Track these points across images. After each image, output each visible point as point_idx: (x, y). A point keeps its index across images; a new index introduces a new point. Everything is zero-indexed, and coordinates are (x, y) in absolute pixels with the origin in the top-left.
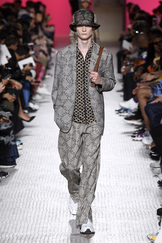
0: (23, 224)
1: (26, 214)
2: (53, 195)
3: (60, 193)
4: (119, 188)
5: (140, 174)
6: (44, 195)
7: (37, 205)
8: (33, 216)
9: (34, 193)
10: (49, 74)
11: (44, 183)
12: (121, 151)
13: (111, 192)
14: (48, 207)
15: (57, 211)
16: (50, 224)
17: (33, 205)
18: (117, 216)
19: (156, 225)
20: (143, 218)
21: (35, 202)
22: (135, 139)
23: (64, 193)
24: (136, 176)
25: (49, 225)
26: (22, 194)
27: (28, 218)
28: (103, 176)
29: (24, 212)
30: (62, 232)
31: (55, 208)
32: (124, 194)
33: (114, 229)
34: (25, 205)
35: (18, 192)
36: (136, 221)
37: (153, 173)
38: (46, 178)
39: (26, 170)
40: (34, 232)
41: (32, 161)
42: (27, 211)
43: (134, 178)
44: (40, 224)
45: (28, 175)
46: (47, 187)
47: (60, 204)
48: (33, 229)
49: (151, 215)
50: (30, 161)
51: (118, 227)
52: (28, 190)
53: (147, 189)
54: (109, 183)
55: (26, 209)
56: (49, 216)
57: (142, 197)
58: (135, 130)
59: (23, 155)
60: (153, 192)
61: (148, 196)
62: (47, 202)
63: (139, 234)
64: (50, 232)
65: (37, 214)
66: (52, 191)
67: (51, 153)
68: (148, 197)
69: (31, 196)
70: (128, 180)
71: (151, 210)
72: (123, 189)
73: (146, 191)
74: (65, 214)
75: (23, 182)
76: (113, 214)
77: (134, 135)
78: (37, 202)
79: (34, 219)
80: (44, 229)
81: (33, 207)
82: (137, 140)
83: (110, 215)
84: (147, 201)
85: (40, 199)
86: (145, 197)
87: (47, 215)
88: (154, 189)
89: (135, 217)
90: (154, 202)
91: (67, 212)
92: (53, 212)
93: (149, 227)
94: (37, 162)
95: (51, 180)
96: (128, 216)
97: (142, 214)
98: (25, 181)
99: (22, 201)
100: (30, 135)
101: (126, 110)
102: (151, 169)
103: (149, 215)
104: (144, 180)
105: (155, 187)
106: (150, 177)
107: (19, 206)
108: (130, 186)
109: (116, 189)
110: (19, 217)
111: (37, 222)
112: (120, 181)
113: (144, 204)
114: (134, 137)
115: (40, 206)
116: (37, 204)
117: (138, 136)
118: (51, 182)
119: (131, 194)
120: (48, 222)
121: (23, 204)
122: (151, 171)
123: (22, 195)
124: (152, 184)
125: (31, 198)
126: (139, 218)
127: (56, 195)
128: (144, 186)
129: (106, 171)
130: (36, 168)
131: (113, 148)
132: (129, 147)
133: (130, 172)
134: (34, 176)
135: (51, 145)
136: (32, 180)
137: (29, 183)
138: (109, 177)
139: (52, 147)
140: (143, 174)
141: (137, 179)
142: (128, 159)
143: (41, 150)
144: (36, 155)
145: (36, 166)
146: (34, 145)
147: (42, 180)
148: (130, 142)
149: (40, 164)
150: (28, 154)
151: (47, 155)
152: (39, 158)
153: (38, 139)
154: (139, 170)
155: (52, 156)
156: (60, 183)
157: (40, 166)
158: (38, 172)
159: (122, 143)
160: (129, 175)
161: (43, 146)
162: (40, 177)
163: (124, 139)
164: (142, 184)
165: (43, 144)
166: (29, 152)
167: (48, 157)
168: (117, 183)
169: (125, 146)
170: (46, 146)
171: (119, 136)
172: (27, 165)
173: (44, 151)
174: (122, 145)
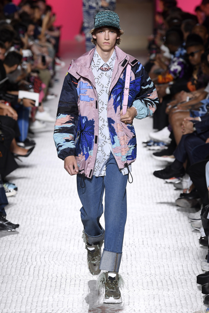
0: (15, 297)
1: (20, 284)
2: (57, 258)
3: (67, 255)
4: (146, 248)
5: (174, 228)
6: (45, 257)
7: (34, 272)
8: (30, 286)
9: (31, 255)
10: (52, 95)
11: (45, 241)
12: (149, 198)
13: (136, 252)
14: (50, 274)
15: (61, 279)
16: (53, 296)
17: (29, 270)
18: (143, 286)
19: (196, 297)
20: (178, 287)
21: (32, 267)
22: (169, 181)
23: (71, 255)
24: (169, 232)
25: (51, 298)
26: (14, 256)
27: (23, 289)
29: (17, 281)
30: (69, 308)
31: (59, 275)
32: (153, 256)
33: (138, 303)
34: (18, 272)
35: (10, 253)
36: (169, 292)
37: (192, 227)
38: (47, 234)
39: (20, 223)
40: (31, 308)
41: (29, 212)
42: (21, 279)
43: (167, 234)
44: (38, 297)
45: (23, 231)
46: (48, 247)
47: (66, 269)
48: (30, 304)
49: (189, 284)
50: (25, 212)
51: (144, 300)
52: (23, 251)
53: (185, 249)
54: (133, 241)
55: (20, 276)
56: (51, 286)
57: (177, 259)
59: (16, 204)
60: (193, 252)
61: (186, 257)
62: (49, 267)
63: (173, 310)
64: (52, 307)
65: (34, 283)
66: (55, 252)
67: (54, 200)
68: (185, 260)
69: (27, 259)
70: (158, 237)
71: (190, 277)
72: (151, 249)
73: (183, 252)
74: (73, 283)
75: (16, 241)
76: (137, 283)
78: (35, 267)
79: (30, 290)
80: (45, 304)
81: (29, 274)
82: (171, 183)
83: (133, 284)
84: (183, 264)
85: (39, 263)
86: (180, 260)
87: (49, 284)
88: (193, 248)
89: (167, 287)
90: (193, 266)
91: (75, 281)
92: (56, 280)
93: (186, 300)
94: (35, 213)
95: (55, 237)
96: (157, 285)
97: (177, 283)
98: (19, 239)
99: (15, 266)
101: (157, 142)
102: (190, 221)
103: (187, 283)
104: (180, 237)
105: (195, 245)
106: (188, 232)
107: (11, 273)
108: (161, 245)
109: (142, 249)
110: (10, 288)
111: (35, 293)
112: (147, 238)
113: (179, 269)
115: (39, 273)
116: (34, 269)
118: (54, 240)
119: (162, 255)
120: (50, 294)
121: (16, 270)
122: (190, 224)
123: (14, 258)
124: (191, 242)
125: (27, 261)
126: (173, 287)
127: (61, 257)
128: (179, 245)
129: (129, 225)
130: (34, 221)
131: (138, 194)
132: (160, 192)
133: (161, 226)
134: (31, 232)
135: (54, 189)
136: (28, 237)
137: (24, 241)
138: (133, 232)
139: (56, 193)
140: (179, 228)
141: (171, 235)
142: (158, 208)
143: (40, 197)
144: (34, 204)
145: (34, 218)
146: (31, 190)
147: (42, 237)
148: (161, 185)
149: (40, 215)
150: (24, 203)
151: (49, 204)
152: (37, 208)
153: (37, 182)
154: (173, 223)
155: (56, 204)
156: (66, 241)
157: (40, 218)
158: (36, 226)
159: (151, 187)
160: (160, 229)
161: (44, 192)
162: (39, 234)
163: (153, 181)
164: (177, 241)
165: (43, 188)
166: (25, 199)
167: (50, 206)
168: (143, 241)
169: (154, 191)
170: (47, 192)
171: (146, 177)
172: (22, 217)
173: (45, 198)
174: (151, 189)
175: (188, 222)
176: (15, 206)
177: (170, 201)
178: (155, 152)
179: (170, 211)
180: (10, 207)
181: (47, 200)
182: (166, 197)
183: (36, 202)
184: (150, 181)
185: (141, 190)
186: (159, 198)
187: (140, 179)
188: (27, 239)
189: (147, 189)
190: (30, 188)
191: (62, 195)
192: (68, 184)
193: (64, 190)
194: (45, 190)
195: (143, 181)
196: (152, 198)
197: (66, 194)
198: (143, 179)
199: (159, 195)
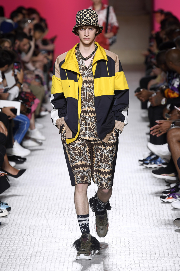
5: (172, 250)
11: (38, 263)
12: (145, 218)
22: (165, 200)
24: (166, 254)
28: (121, 252)
39: (12, 244)
41: (21, 232)
43: (164, 256)
45: (16, 252)
46: (41, 269)
50: (17, 233)
54: (129, 263)
58: (166, 188)
59: (8, 224)
67: (47, 220)
70: (155, 259)
75: (8, 262)
77: (164, 195)
82: (168, 202)
94: (27, 234)
95: (48, 259)
98: (11, 262)
100: (19, 196)
104: (177, 259)
108: (158, 267)
112: (144, 260)
114: (164, 198)
117: (169, 196)
118: (47, 261)
128: (177, 267)
129: (125, 246)
130: (27, 241)
131: (134, 214)
132: (157, 212)
133: (158, 248)
134: (23, 254)
135: (48, 209)
136: (20, 259)
137: (17, 263)
138: (129, 254)
139: (49, 212)
140: (176, 250)
141: (168, 257)
142: (155, 229)
143: (33, 217)
144: (27, 224)
145: (27, 239)
146: (24, 210)
147: (35, 259)
148: (159, 205)
149: (32, 236)
150: (16, 223)
151: (42, 224)
152: (30, 228)
153: (30, 201)
154: (171, 245)
155: (49, 225)
156: (59, 263)
157: (32, 239)
158: (29, 247)
159: (148, 206)
160: (157, 251)
161: (37, 211)
162: (31, 255)
163: (150, 201)
164: (174, 263)
165: (37, 208)
166: (17, 219)
167: (43, 226)
168: (139, 263)
169: (151, 211)
170: (41, 212)
171: (143, 197)
172: (14, 238)
173: (38, 218)
174: (147, 209)
176: (6, 226)
179: (168, 232)
180: (2, 227)
181: (40, 220)
182: (163, 217)
183: (28, 222)
184: (146, 200)
185: (137, 210)
186: (157, 218)
187: (136, 198)
188: (19, 261)
189: (144, 209)
190: (22, 208)
191: (56, 215)
192: (62, 204)
193: (58, 209)
194: (38, 210)
195: (140, 200)
196: (149, 218)
197: (60, 214)
198: (140, 198)
199: (156, 215)
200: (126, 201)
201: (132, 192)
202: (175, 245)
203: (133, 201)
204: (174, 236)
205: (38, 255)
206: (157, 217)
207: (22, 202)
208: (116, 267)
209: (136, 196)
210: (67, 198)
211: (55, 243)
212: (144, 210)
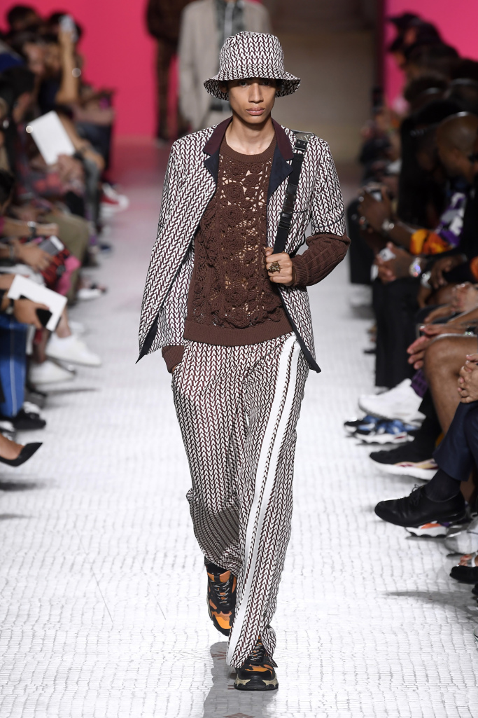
5: (436, 666)
10: (93, 287)
11: (74, 698)
12: (364, 578)
22: (419, 531)
24: (420, 675)
28: (298, 671)
38: (80, 677)
39: (3, 648)
41: (29, 615)
43: (416, 681)
45: (14, 668)
46: (83, 715)
50: (18, 616)
54: (320, 701)
67: (98, 583)
70: (390, 689)
82: (425, 537)
94: (44, 619)
95: (100, 687)
98: (2, 693)
100: (21, 517)
101: (385, 423)
104: (451, 690)
112: (360, 693)
118: (99, 694)
129: (309, 655)
130: (43, 640)
131: (333, 568)
132: (396, 563)
133: (399, 659)
134: (33, 672)
135: (99, 553)
136: (27, 686)
137: (16, 698)
138: (320, 675)
139: (104, 561)
140: (448, 666)
141: (427, 684)
142: (391, 609)
143: (60, 572)
144: (44, 593)
145: (43, 632)
146: (35, 554)
147: (67, 687)
148: (399, 544)
149: (58, 625)
150: (14, 589)
151: (85, 593)
152: (52, 603)
153: (51, 532)
154: (433, 652)
155: (104, 594)
156: (132, 698)
157: (59, 633)
158: (49, 656)
159: (370, 547)
160: (396, 668)
161: (70, 558)
162: (56, 677)
163: (375, 533)
164: (443, 702)
165: (69, 549)
166: (16, 579)
167: (88, 598)
168: (348, 700)
169: (380, 559)
170: (80, 559)
171: (356, 521)
172: (9, 629)
173: (72, 575)
174: (369, 553)
175: (474, 648)
177: (422, 588)
178: (377, 449)
179: (425, 617)
181: (78, 582)
182: (412, 577)
183: (47, 586)
184: (366, 530)
185: (341, 558)
186: (394, 580)
187: (339, 526)
188: (22, 692)
189: (359, 554)
190: (30, 548)
191: (121, 567)
192: (138, 539)
193: (127, 553)
194: (72, 555)
195: (348, 531)
196: (374, 578)
197: (132, 566)
198: (348, 524)
199: (392, 571)
200: (311, 531)
201: (326, 508)
202: (443, 653)
203: (330, 534)
204: (441, 628)
205: (74, 676)
206: (394, 578)
207: (30, 534)
208: (285, 710)
209: (338, 520)
210: (151, 524)
211: (120, 644)
212: (360, 557)
